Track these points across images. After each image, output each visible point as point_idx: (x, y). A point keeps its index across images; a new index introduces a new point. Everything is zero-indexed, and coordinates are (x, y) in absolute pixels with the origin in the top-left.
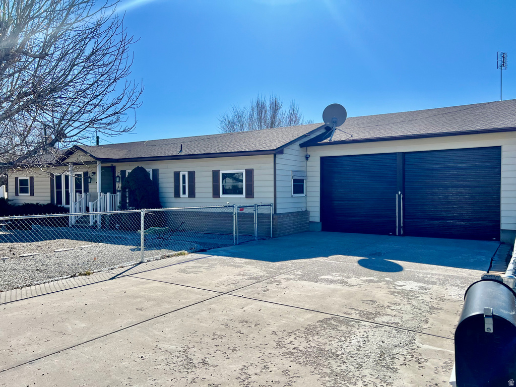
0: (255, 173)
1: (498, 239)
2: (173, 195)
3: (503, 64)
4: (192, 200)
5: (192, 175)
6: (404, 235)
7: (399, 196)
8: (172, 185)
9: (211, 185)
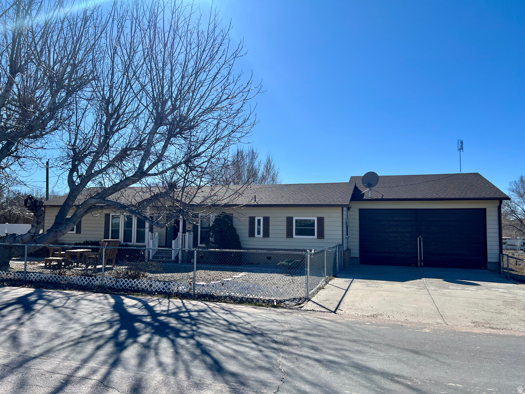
0: (325, 220)
1: (486, 268)
2: (247, 235)
3: (462, 148)
4: (266, 239)
5: (266, 220)
6: (424, 266)
7: (420, 239)
8: (247, 227)
9: (285, 228)
